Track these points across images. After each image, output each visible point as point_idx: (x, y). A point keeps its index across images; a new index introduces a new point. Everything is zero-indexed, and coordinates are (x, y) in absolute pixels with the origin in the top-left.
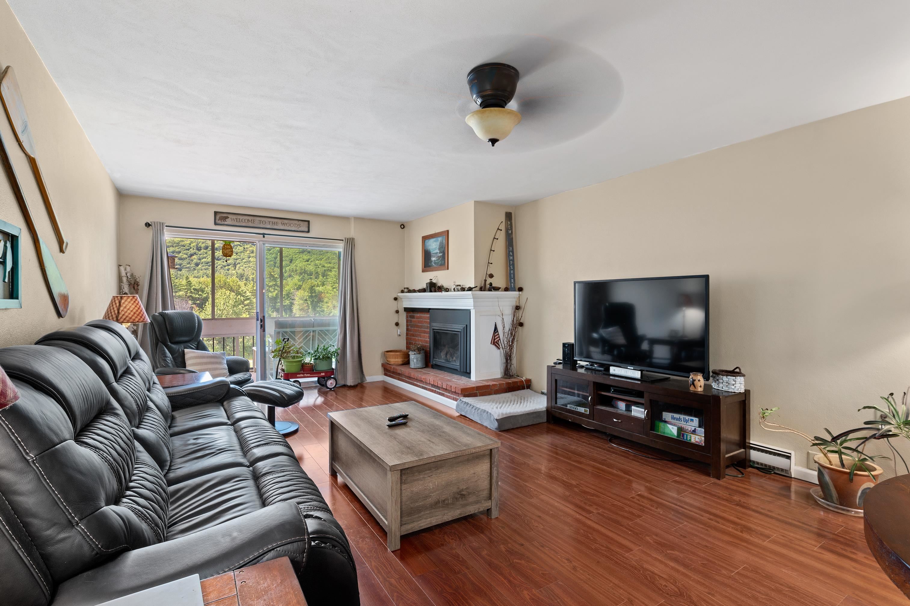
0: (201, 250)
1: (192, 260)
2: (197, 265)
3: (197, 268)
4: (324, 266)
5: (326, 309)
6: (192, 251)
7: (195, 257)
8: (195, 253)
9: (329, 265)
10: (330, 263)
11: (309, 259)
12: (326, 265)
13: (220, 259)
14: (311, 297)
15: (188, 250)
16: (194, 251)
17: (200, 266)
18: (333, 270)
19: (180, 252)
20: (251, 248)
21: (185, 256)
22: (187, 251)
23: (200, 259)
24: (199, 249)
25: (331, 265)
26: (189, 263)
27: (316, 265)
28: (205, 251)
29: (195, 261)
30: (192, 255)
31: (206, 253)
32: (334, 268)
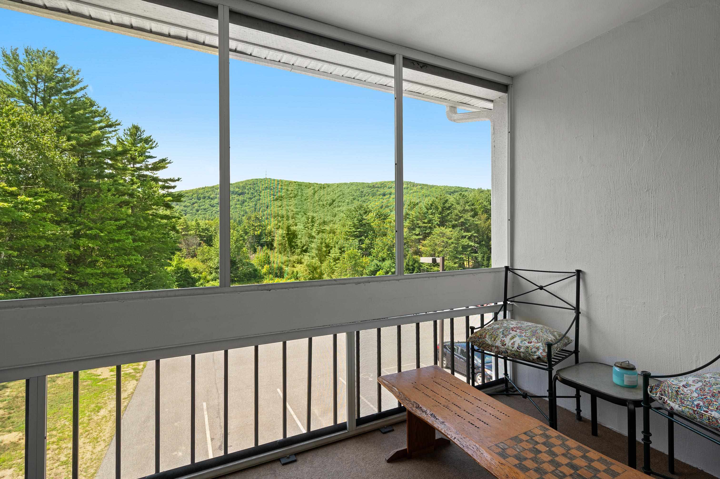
0: (200, 199)
1: (194, 207)
2: (198, 211)
3: (198, 213)
4: (293, 211)
5: (299, 244)
6: (194, 200)
7: (196, 205)
8: (196, 202)
9: (297, 210)
10: (297, 208)
11: (281, 205)
12: (294, 210)
13: (214, 206)
14: (288, 234)
15: (191, 199)
16: (195, 200)
17: (199, 212)
18: (299, 213)
19: (185, 201)
20: (237, 198)
21: (189, 204)
22: (191, 201)
23: (200, 207)
24: (199, 199)
25: (298, 210)
26: (192, 210)
27: (287, 210)
28: (203, 200)
29: (196, 208)
30: (194, 204)
31: (204, 202)
32: (300, 212)
